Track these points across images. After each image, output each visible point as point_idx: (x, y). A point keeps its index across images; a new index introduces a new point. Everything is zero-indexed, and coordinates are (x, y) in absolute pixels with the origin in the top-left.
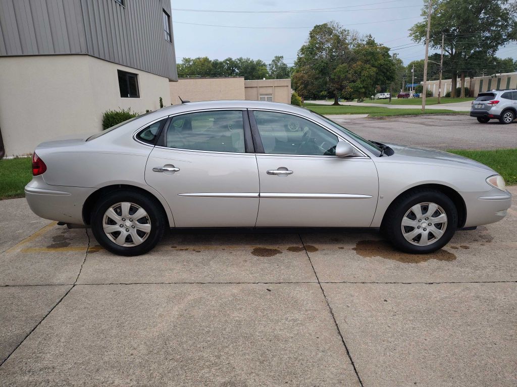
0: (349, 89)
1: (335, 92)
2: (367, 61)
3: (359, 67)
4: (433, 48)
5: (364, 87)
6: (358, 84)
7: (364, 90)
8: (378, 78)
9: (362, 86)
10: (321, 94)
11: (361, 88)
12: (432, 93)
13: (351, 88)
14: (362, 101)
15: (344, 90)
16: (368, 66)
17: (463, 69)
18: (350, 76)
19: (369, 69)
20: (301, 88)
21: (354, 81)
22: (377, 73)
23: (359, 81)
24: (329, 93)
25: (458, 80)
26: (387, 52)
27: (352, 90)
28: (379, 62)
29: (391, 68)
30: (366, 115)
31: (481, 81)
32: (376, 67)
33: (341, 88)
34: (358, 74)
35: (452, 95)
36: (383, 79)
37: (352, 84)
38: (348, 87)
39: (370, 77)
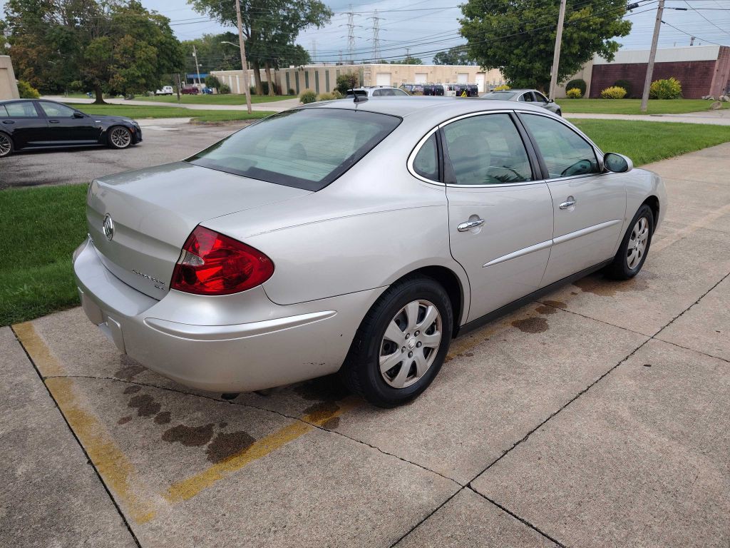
0: (119, 78)
1: (97, 82)
2: (140, 36)
3: (130, 44)
4: (223, 24)
5: (143, 76)
6: (133, 69)
7: (143, 81)
8: (162, 63)
9: (140, 74)
10: (72, 84)
11: (138, 77)
12: (229, 88)
13: (123, 76)
14: (132, 98)
15: (111, 80)
16: (143, 43)
17: (267, 57)
18: (118, 57)
19: (146, 47)
20: (30, 73)
21: (125, 66)
22: (158, 56)
23: (133, 67)
24: (85, 83)
25: (262, 71)
26: (166, 24)
27: (125, 80)
28: (159, 39)
29: (178, 50)
30: (188, 120)
31: (287, 74)
32: (154, 46)
33: (106, 77)
34: (131, 54)
35: (258, 91)
36: (169, 65)
37: (124, 71)
38: (118, 75)
39: (149, 60)
